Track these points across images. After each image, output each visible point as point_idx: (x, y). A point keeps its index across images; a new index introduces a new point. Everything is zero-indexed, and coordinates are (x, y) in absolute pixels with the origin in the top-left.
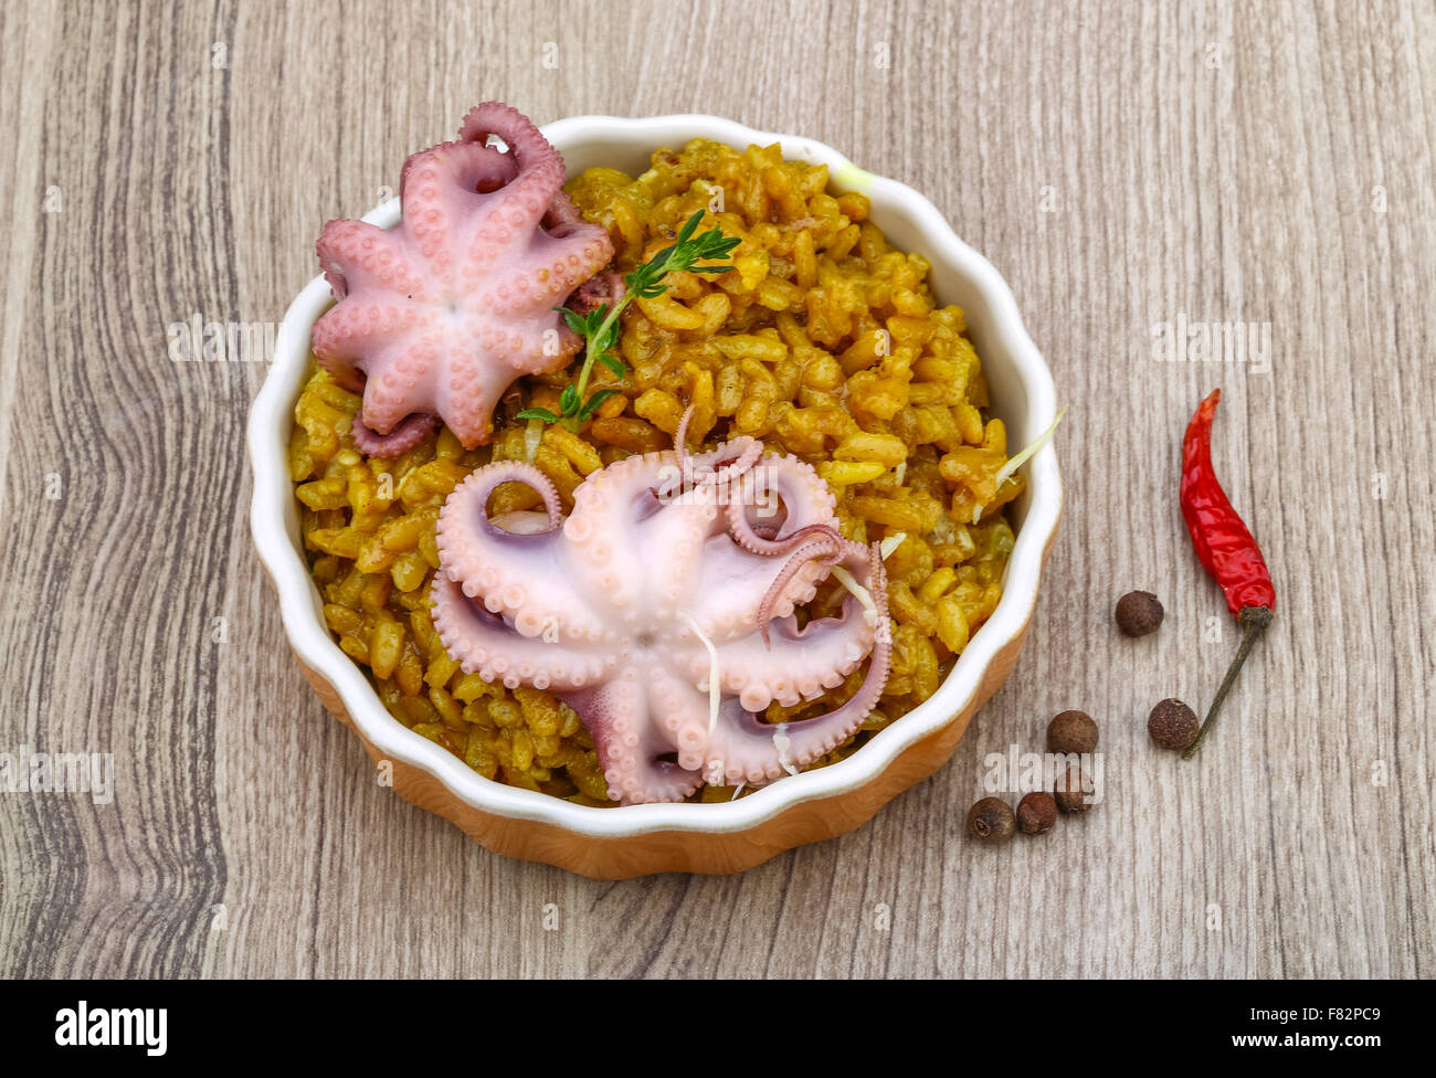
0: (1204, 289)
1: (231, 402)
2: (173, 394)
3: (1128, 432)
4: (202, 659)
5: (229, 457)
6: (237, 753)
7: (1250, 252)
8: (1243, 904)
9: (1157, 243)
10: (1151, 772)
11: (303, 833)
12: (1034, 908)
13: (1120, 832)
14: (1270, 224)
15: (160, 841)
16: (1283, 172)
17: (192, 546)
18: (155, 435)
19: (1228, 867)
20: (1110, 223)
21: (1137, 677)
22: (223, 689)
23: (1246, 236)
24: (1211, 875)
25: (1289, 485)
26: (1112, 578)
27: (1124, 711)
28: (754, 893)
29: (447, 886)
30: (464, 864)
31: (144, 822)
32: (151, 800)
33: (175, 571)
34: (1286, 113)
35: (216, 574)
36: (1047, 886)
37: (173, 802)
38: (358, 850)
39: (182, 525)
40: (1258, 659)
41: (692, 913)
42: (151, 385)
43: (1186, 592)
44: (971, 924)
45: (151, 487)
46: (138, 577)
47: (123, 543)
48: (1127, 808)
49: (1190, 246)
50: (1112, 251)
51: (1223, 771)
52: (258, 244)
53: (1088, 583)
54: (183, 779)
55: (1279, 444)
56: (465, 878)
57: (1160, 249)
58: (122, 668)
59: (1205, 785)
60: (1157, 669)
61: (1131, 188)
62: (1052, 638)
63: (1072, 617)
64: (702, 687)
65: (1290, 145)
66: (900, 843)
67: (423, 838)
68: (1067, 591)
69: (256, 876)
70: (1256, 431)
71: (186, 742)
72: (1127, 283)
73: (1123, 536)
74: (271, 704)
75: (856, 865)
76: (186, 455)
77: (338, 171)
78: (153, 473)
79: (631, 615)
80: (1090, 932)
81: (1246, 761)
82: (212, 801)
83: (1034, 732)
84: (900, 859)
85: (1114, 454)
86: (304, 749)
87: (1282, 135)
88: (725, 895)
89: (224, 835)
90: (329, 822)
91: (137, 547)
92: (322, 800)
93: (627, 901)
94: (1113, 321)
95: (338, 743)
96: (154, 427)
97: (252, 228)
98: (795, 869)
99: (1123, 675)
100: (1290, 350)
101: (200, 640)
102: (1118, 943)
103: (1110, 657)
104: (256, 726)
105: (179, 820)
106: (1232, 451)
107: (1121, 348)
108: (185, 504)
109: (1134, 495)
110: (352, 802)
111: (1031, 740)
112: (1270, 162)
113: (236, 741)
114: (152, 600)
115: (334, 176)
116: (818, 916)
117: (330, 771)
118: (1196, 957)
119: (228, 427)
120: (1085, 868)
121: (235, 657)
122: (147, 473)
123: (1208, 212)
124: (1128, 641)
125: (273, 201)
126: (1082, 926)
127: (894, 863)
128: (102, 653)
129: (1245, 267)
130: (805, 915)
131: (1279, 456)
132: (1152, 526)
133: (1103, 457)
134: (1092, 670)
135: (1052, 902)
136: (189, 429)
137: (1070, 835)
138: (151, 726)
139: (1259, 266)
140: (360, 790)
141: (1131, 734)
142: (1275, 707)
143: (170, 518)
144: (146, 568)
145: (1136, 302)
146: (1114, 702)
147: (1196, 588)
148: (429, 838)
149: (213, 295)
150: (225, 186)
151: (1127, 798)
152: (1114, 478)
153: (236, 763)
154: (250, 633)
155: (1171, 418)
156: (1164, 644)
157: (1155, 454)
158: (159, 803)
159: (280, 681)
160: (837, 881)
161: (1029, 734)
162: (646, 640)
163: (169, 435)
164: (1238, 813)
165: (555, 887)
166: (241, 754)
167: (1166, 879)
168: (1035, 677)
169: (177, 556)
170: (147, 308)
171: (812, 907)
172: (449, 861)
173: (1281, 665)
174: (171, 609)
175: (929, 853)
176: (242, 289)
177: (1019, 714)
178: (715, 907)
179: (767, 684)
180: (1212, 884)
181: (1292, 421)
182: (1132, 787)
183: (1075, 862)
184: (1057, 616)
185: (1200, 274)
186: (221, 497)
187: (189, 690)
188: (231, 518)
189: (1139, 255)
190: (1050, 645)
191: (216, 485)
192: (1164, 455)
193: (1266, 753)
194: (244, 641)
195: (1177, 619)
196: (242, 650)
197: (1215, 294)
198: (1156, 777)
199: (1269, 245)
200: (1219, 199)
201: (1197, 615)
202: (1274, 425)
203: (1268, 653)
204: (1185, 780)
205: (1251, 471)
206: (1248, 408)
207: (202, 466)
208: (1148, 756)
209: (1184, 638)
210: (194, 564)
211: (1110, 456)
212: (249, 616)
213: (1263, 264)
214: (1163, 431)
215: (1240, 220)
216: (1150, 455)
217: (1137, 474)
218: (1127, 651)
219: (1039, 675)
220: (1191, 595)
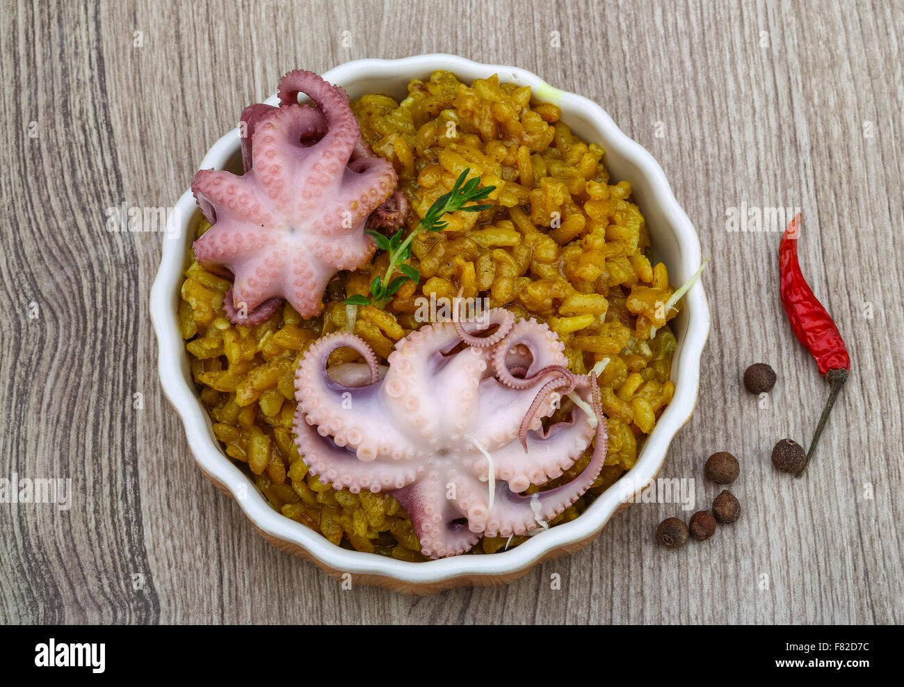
0: (784, 139)
1: (126, 265)
2: (85, 262)
3: (741, 246)
4: (126, 454)
5: (129, 306)
6: (157, 519)
7: (812, 109)
8: (844, 577)
9: (749, 107)
10: (775, 489)
11: (208, 573)
12: (705, 590)
13: (758, 532)
14: (824, 88)
15: (111, 586)
16: (830, 50)
17: (110, 372)
18: (76, 292)
19: (832, 552)
20: (716, 94)
21: (760, 421)
22: (143, 474)
23: (809, 98)
24: (821, 558)
25: (851, 277)
26: (738, 352)
27: (754, 446)
28: (517, 594)
29: (310, 604)
30: (320, 587)
31: (99, 573)
32: (102, 557)
33: (100, 391)
34: (829, 6)
36: (713, 574)
37: (117, 557)
38: (247, 582)
39: (102, 357)
40: (841, 405)
41: (477, 611)
42: (69, 257)
43: (789, 359)
44: (665, 605)
45: (78, 331)
46: (75, 397)
47: (63, 373)
48: (761, 515)
49: (771, 108)
50: (718, 115)
51: (823, 484)
52: (132, 148)
53: (722, 356)
54: (122, 540)
55: (842, 248)
56: (321, 598)
57: (751, 112)
58: (72, 463)
59: (812, 495)
60: (773, 415)
61: (728, 69)
63: (713, 382)
64: (483, 479)
65: (833, 30)
66: (612, 551)
67: (290, 571)
68: (709, 363)
69: (179, 606)
70: (826, 239)
71: (121, 514)
72: (731, 138)
73: (743, 321)
74: (177, 483)
75: (584, 569)
76: (99, 306)
77: (183, 90)
78: (78, 321)
79: (434, 440)
80: (744, 605)
81: (838, 476)
82: (144, 555)
83: (695, 466)
84: (613, 562)
85: (732, 262)
86: (203, 513)
87: (827, 23)
88: (498, 597)
89: (154, 578)
90: (225, 564)
91: (72, 375)
92: (219, 549)
93: (432, 605)
94: (723, 166)
95: (225, 507)
96: (75, 287)
97: (127, 136)
98: (543, 574)
99: (750, 420)
100: (844, 180)
101: (123, 440)
102: (763, 610)
103: (741, 409)
104: (168, 499)
105: (123, 570)
106: (811, 255)
107: (731, 185)
108: (103, 342)
109: (748, 290)
110: (239, 549)
111: (693, 471)
112: (821, 43)
113: (156, 510)
114: (87, 413)
115: (180, 94)
116: (562, 607)
117: (222, 527)
118: (815, 616)
119: (126, 284)
120: (737, 560)
121: (148, 451)
122: (74, 321)
123: (781, 83)
124: (752, 396)
125: (140, 115)
126: (739, 600)
127: (609, 565)
128: (57, 453)
129: (809, 121)
130: (553, 607)
131: (843, 256)
132: (762, 312)
133: (725, 266)
134: (730, 418)
135: (717, 585)
136: (99, 286)
137: (725, 537)
138: (96, 504)
139: (819, 120)
140: (244, 539)
142: (854, 436)
143: (93, 353)
144: (80, 390)
145: (738, 151)
146: (747, 441)
147: (795, 356)
148: (294, 567)
149: (106, 188)
150: (105, 106)
151: (761, 508)
152: (733, 280)
153: (157, 527)
154: (157, 432)
156: (777, 396)
157: (760, 260)
158: (108, 559)
160: (572, 581)
161: (692, 468)
162: (444, 452)
163: (86, 292)
164: (835, 514)
165: (383, 599)
166: (160, 520)
167: (791, 563)
168: (692, 426)
169: (101, 380)
170: (61, 200)
171: (557, 601)
172: (309, 586)
173: (856, 406)
174: (101, 419)
175: (632, 557)
176: (125, 181)
177: (684, 454)
178: (492, 605)
179: (526, 474)
180: (822, 564)
181: (850, 231)
182: (763, 500)
183: (730, 556)
185: (780, 127)
186: (127, 335)
187: (120, 476)
188: (135, 350)
189: (738, 117)
191: (122, 327)
192: (766, 261)
193: (851, 469)
194: (153, 438)
195: (783, 378)
196: (153, 445)
197: (791, 141)
198: (779, 492)
199: (825, 103)
200: (788, 72)
201: (797, 375)
202: (838, 234)
203: (847, 399)
204: (798, 492)
205: (825, 268)
206: (820, 223)
207: (111, 313)
208: (772, 478)
209: (790, 392)
210: (113, 385)
211: (729, 265)
212: (155, 420)
213: (822, 118)
214: (764, 244)
215: (804, 86)
216: (756, 262)
217: (748, 276)
218: (753, 403)
219: (695, 425)
220: (792, 360)
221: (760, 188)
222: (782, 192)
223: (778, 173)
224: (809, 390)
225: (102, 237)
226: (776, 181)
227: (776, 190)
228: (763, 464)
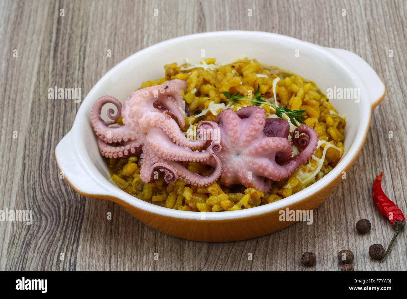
0: (375, 153)
1: (81, 201)
2: (63, 201)
3: (356, 187)
4: (71, 263)
5: (80, 214)
7: (388, 143)
10: (372, 267)
16: (396, 125)
17: (68, 236)
18: (57, 211)
21: (365, 244)
23: (386, 140)
26: (354, 222)
27: (361, 253)
33: (63, 242)
34: (395, 112)
35: (76, 242)
39: (65, 231)
40: (402, 237)
42: (56, 199)
43: (378, 223)
45: (56, 223)
46: (52, 245)
47: (47, 237)
51: (394, 265)
53: (347, 223)
55: (402, 186)
58: (46, 266)
59: (389, 269)
60: (371, 242)
62: (337, 237)
63: (343, 231)
65: (397, 118)
68: (341, 226)
70: (395, 183)
73: (357, 211)
76: (67, 214)
78: (57, 220)
81: (401, 262)
83: (334, 260)
87: (394, 117)
91: (51, 237)
96: (57, 209)
99: (360, 244)
100: (403, 164)
101: (71, 258)
103: (356, 241)
106: (388, 188)
108: (66, 226)
109: (359, 201)
111: (333, 262)
112: (392, 123)
114: (56, 250)
119: (79, 207)
121: (81, 261)
122: (55, 220)
124: (360, 236)
128: (40, 263)
129: (387, 147)
131: (403, 189)
132: (365, 208)
133: (348, 193)
134: (350, 244)
136: (68, 208)
141: (364, 258)
143: (62, 230)
144: (54, 242)
146: (358, 251)
147: (381, 222)
152: (352, 198)
154: (86, 255)
155: (369, 182)
156: (372, 236)
157: (364, 191)
159: (96, 266)
161: (332, 261)
163: (62, 210)
168: (332, 247)
169: (64, 239)
170: (55, 182)
174: (62, 251)
177: (329, 256)
184: (338, 232)
185: (374, 149)
186: (77, 224)
190: (336, 239)
191: (76, 221)
192: (367, 192)
194: (84, 257)
195: (376, 229)
196: (84, 259)
197: (379, 153)
199: (394, 141)
200: (377, 132)
201: (382, 228)
202: (400, 182)
203: (405, 235)
204: (383, 268)
205: (394, 193)
206: (392, 178)
207: (72, 217)
208: (370, 263)
209: (378, 234)
210: (69, 240)
211: (351, 193)
212: (86, 251)
213: (392, 145)
214: (366, 186)
216: (363, 192)
217: (359, 196)
218: (361, 238)
219: (334, 246)
220: (379, 223)
221: (365, 168)
222: (375, 169)
223: (373, 163)
224: (387, 233)
225: (71, 193)
226: (372, 166)
227: (372, 169)
228: (366, 259)
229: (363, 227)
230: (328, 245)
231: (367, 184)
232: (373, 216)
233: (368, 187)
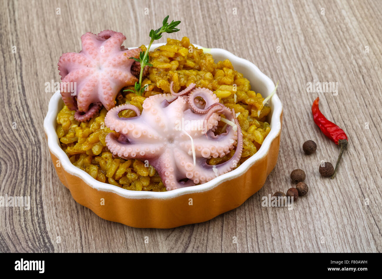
0: (308, 80)
1: (36, 145)
2: (18, 145)
3: (295, 112)
4: (38, 202)
5: (37, 156)
6: (52, 221)
7: (318, 71)
8: (358, 208)
9: (292, 73)
10: (323, 183)
11: (75, 236)
12: (297, 218)
13: (318, 198)
14: (322, 64)
15: (32, 244)
16: (323, 54)
17: (30, 177)
18: (15, 155)
19: (351, 200)
20: (278, 71)
21: (313, 163)
22: (45, 207)
23: (316, 68)
24: (347, 203)
25: (344, 117)
26: (299, 144)
27: (311, 171)
28: (214, 228)
29: (121, 241)
30: (125, 235)
31: (27, 241)
32: (28, 235)
33: (26, 184)
34: (320, 42)
35: (38, 182)
36: (300, 213)
37: (35, 235)
38: (93, 237)
39: (26, 173)
40: (346, 154)
41: (196, 236)
42: (11, 144)
43: (321, 143)
44: (280, 225)
45: (15, 166)
46: (15, 187)
47: (9, 180)
48: (318, 192)
49: (301, 72)
50: (280, 76)
51: (343, 180)
52: (37, 110)
53: (293, 145)
54: (37, 229)
55: (338, 108)
56: (126, 238)
57: (293, 74)
59: (339, 184)
60: (318, 161)
61: (282, 63)
62: (286, 159)
63: (290, 154)
64: (190, 153)
65: (323, 48)
66: (254, 210)
67: (112, 231)
68: (287, 148)
69: (63, 248)
70: (331, 107)
71: (36, 221)
72: (286, 82)
73: (300, 134)
74: (60, 208)
75: (242, 217)
76: (25, 158)
78: (16, 163)
80: (315, 221)
81: (349, 177)
82: (47, 233)
83: (286, 180)
84: (255, 214)
85: (292, 117)
86: (72, 217)
87: (320, 46)
88: (205, 230)
89: (51, 240)
90: (83, 232)
91: (14, 180)
92: (80, 227)
93: (176, 236)
94: (284, 90)
95: (82, 214)
96: (14, 153)
97: (35, 107)
98: (224, 221)
99: (308, 164)
101: (36, 197)
102: (324, 223)
103: (304, 161)
104: (56, 214)
105: (37, 239)
106: (326, 112)
107: (288, 95)
108: (26, 168)
109: (300, 125)
110: (89, 227)
111: (286, 182)
112: (319, 52)
113: (51, 218)
114: (20, 191)
116: (234, 230)
117: (81, 220)
118: (348, 222)
119: (36, 150)
120: (310, 208)
121: (47, 200)
122: (14, 163)
123: (304, 65)
124: (307, 156)
125: (40, 101)
126: (313, 220)
127: (253, 215)
129: (318, 74)
130: (230, 231)
131: (339, 111)
132: (307, 131)
133: (290, 119)
134: (299, 164)
135: (302, 216)
136: (24, 152)
137: (303, 201)
138: (25, 219)
139: (322, 74)
140: (90, 223)
141: (315, 176)
142: (354, 164)
143: (22, 172)
144: (17, 184)
145: (290, 86)
146: (308, 170)
147: (324, 142)
148: (113, 231)
149: (26, 123)
150: (25, 100)
151: (317, 190)
152: (294, 122)
153: (52, 223)
154: (51, 193)
155: (306, 108)
156: (318, 155)
158: (31, 236)
159: (62, 203)
160: (237, 222)
161: (285, 180)
162: (171, 140)
163: (19, 154)
164: (351, 188)
165: (154, 236)
166: (53, 221)
167: (334, 206)
168: (283, 168)
169: (26, 180)
170: (8, 128)
171: (231, 229)
172: (121, 235)
173: (353, 155)
174: (26, 192)
175: (263, 211)
176: (34, 120)
177: (281, 177)
178: (203, 233)
179: (209, 148)
180: (348, 205)
181: (340, 103)
182: (318, 188)
183: (306, 206)
184: (286, 154)
185: (306, 77)
186: (37, 166)
187: (35, 209)
188: (40, 169)
189: (288, 76)
190: (286, 161)
191: (35, 163)
192: (307, 116)
193: (355, 174)
194: (49, 196)
196: (49, 198)
198: (325, 184)
199: (323, 69)
200: (307, 62)
201: (326, 148)
202: (336, 105)
203: (349, 153)
204: (333, 184)
205: (332, 115)
206: (328, 102)
207: (30, 159)
208: (321, 180)
209: (324, 153)
210: (31, 181)
211: (291, 118)
212: (50, 190)
213: (323, 73)
214: (305, 111)
215: (314, 65)
216: (303, 116)
217: (300, 121)
218: (308, 158)
219: (284, 167)
220: (323, 143)
221: (301, 95)
224: (332, 152)
225: (25, 137)
228: (316, 177)
229: (310, 147)
230: (279, 167)
231: (305, 109)
232: (316, 138)
233: (307, 112)
